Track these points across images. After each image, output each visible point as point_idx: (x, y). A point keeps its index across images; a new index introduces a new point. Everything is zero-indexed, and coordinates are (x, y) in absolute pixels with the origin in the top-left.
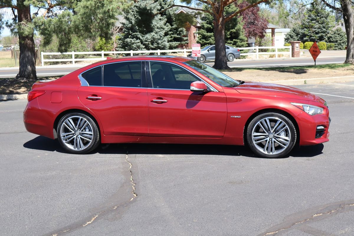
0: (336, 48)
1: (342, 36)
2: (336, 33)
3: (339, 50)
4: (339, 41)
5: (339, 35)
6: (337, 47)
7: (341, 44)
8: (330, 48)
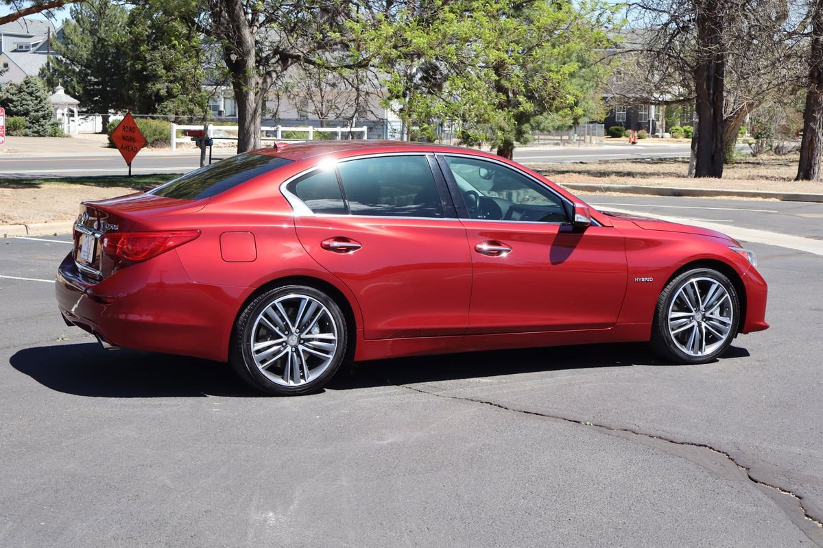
0: (27, 130)
1: (39, 99)
2: (24, 91)
3: (33, 136)
4: (32, 114)
5: (31, 96)
6: (30, 128)
7: (38, 121)
8: (14, 130)
